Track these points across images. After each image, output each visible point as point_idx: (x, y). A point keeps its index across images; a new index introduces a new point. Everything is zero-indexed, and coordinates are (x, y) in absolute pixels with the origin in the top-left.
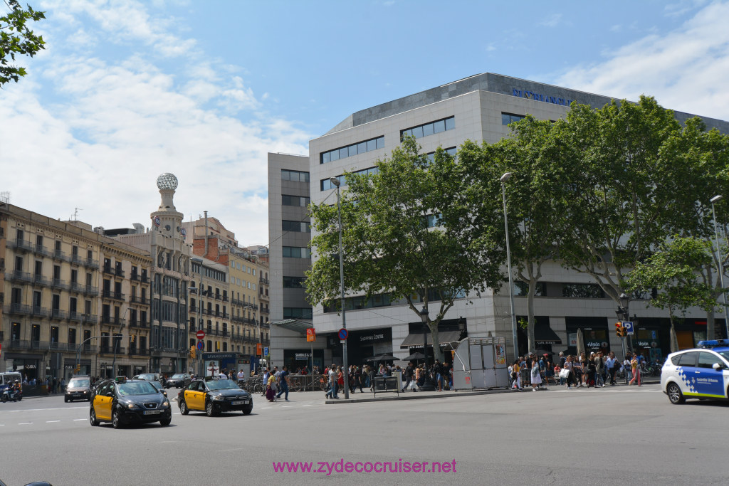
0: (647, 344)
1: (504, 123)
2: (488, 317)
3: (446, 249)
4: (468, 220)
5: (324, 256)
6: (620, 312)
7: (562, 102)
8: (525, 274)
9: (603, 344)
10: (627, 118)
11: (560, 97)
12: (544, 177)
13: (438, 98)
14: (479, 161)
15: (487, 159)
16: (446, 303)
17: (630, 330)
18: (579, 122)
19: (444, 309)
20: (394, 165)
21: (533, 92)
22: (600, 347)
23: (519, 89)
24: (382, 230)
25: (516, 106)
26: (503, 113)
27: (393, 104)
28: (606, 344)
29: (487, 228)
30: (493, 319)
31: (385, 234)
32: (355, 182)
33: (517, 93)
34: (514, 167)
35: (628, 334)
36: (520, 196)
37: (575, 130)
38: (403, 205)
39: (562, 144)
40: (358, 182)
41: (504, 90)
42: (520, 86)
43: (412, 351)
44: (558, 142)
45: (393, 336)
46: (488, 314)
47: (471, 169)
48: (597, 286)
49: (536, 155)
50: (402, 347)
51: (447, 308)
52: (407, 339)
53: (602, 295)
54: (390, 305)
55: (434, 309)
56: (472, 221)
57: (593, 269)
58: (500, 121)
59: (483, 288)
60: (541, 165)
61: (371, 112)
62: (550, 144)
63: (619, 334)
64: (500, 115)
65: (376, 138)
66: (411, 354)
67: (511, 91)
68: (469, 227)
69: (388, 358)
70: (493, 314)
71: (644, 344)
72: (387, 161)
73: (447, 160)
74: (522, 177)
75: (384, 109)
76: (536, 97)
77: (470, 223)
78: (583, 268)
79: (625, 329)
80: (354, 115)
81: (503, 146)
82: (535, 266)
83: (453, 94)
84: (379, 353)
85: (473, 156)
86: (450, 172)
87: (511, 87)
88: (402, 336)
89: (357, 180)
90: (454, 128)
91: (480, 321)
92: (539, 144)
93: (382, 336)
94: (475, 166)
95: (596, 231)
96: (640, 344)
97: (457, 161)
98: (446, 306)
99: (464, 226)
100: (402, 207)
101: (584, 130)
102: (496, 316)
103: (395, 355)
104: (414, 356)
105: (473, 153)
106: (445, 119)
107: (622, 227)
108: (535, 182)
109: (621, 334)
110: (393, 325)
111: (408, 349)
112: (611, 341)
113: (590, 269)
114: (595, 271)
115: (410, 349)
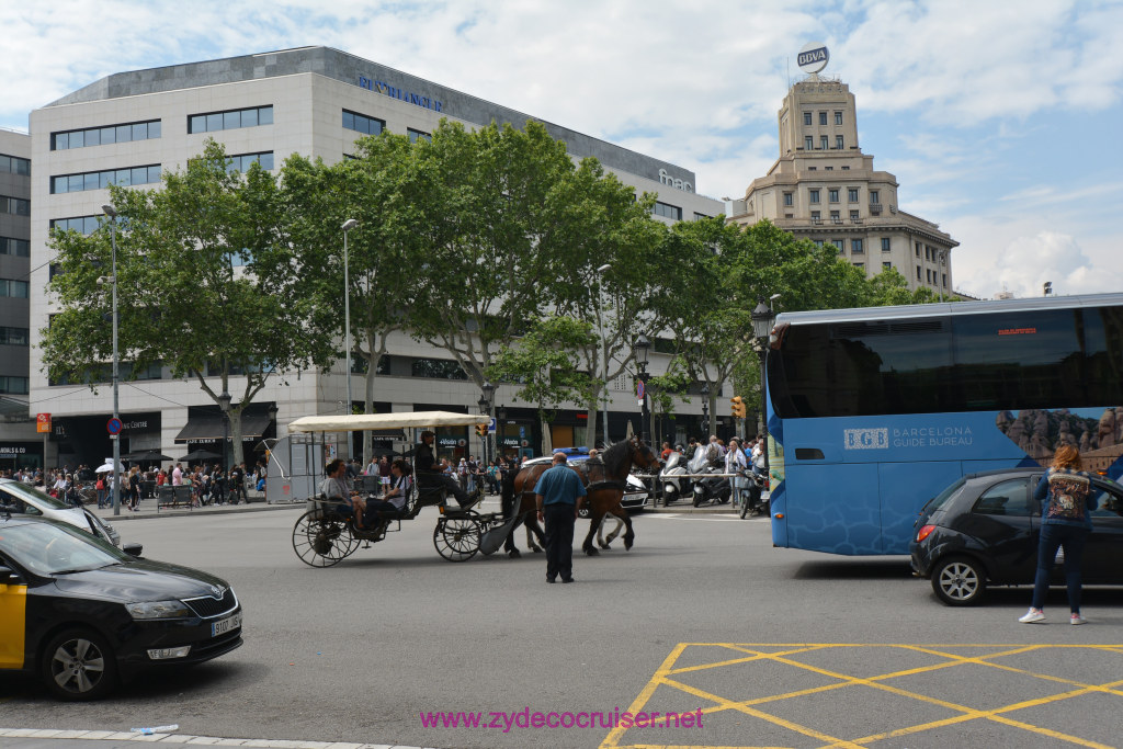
0: (516, 442)
1: (345, 125)
2: (306, 401)
3: (261, 311)
4: (291, 271)
5: (73, 306)
6: (482, 402)
7: (426, 103)
8: (365, 347)
9: (460, 441)
10: (509, 148)
11: (424, 95)
12: (399, 223)
13: (248, 75)
14: (311, 189)
15: (322, 188)
16: (255, 383)
17: (492, 428)
18: (449, 146)
19: (251, 392)
20: (189, 183)
21: (389, 84)
22: (457, 445)
23: (368, 77)
24: (169, 277)
25: (363, 102)
26: (344, 110)
27: (176, 70)
28: (465, 442)
29: (318, 285)
30: (315, 404)
31: (173, 283)
32: (125, 201)
33: (365, 83)
34: (359, 202)
35: (490, 432)
36: (364, 245)
37: (442, 157)
38: (199, 240)
39: (426, 178)
40: (130, 201)
41: (348, 76)
42: (370, 72)
43: (192, 448)
44: (421, 175)
45: (163, 425)
46: (308, 397)
47: (300, 198)
48: (456, 362)
49: (391, 190)
50: (177, 442)
51: (256, 391)
52: (185, 430)
53: (461, 376)
54: (160, 378)
55: (238, 387)
56: (297, 271)
57: (453, 343)
58: (339, 121)
59: (307, 364)
60: (396, 205)
61: (140, 78)
62: (409, 176)
63: (477, 433)
64: (340, 113)
65: (148, 122)
66: (190, 452)
67: (357, 78)
68: (291, 280)
69: (154, 457)
70: (315, 397)
71: (511, 442)
72: (180, 175)
73: (264, 182)
74: (370, 218)
75: (161, 77)
76: (392, 92)
77: (294, 273)
78: (439, 340)
79: (486, 427)
80: (110, 78)
81: (346, 172)
82: (378, 338)
83: (272, 71)
84: (136, 448)
85: (305, 180)
86: (269, 199)
87: (357, 72)
88: (177, 425)
89: (128, 198)
90: (272, 123)
91: (295, 406)
92: (395, 173)
93: (144, 424)
94: (305, 194)
95: (461, 294)
96: (507, 442)
97: (279, 185)
98: (253, 388)
99: (286, 278)
100: (196, 242)
101: (454, 160)
102: (318, 401)
103: (164, 453)
104: (195, 455)
105: (303, 175)
106: (258, 108)
107: (492, 293)
108: (386, 228)
109: (481, 432)
110: (164, 409)
111: (186, 445)
112: (470, 440)
113: (449, 342)
114: (456, 347)
115: (190, 445)
